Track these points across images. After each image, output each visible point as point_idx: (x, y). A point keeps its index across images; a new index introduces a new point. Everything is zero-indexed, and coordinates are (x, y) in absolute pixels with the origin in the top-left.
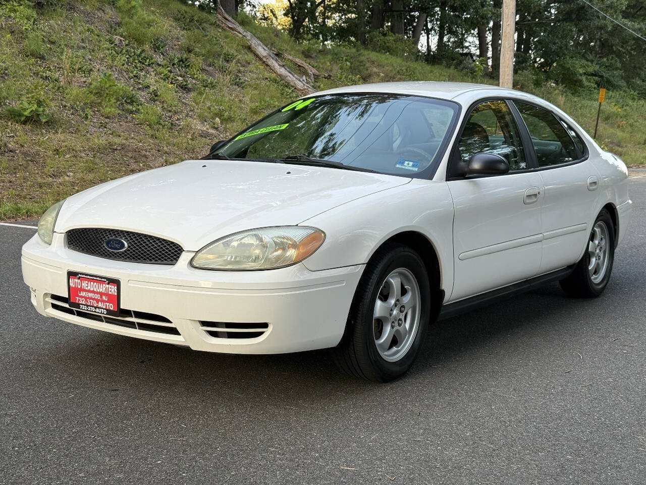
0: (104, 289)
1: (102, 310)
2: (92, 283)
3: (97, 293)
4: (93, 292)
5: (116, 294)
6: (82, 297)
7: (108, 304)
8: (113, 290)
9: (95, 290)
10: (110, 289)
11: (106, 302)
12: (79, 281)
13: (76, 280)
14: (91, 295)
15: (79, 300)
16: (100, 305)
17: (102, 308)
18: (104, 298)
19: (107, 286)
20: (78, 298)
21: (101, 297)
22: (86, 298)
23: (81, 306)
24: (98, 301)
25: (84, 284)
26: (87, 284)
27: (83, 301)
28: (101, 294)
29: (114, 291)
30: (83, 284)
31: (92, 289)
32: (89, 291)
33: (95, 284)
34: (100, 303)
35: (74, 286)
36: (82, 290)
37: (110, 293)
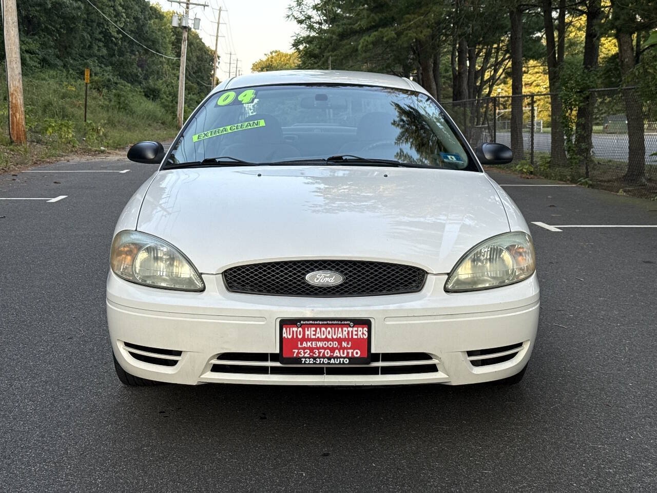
0: (345, 333)
1: (342, 360)
2: (323, 329)
3: (333, 340)
4: (326, 339)
5: (366, 337)
6: (304, 349)
7: (350, 351)
8: (360, 333)
9: (329, 337)
10: (355, 333)
11: (347, 348)
12: (300, 329)
13: (295, 329)
14: (320, 344)
15: (299, 353)
16: (337, 353)
17: (341, 357)
18: (344, 344)
19: (350, 329)
20: (296, 351)
21: (340, 344)
22: (312, 349)
23: (304, 360)
24: (333, 350)
25: (310, 332)
26: (315, 331)
27: (305, 353)
28: (339, 341)
29: (363, 334)
30: (307, 333)
31: (323, 337)
32: (319, 340)
33: (329, 329)
34: (337, 351)
35: (290, 337)
36: (304, 339)
37: (355, 337)
